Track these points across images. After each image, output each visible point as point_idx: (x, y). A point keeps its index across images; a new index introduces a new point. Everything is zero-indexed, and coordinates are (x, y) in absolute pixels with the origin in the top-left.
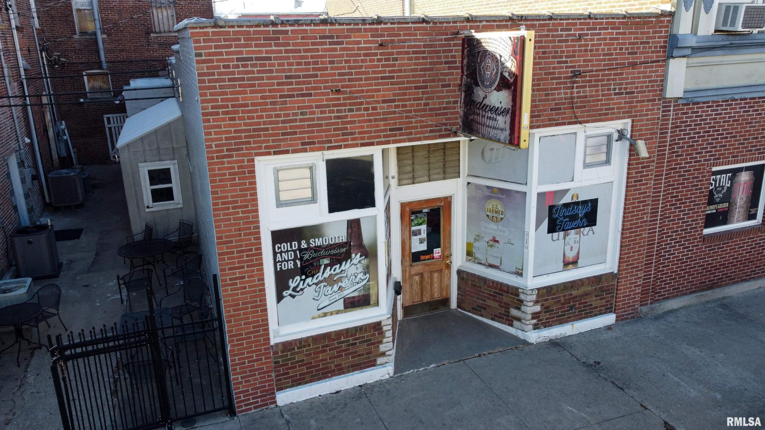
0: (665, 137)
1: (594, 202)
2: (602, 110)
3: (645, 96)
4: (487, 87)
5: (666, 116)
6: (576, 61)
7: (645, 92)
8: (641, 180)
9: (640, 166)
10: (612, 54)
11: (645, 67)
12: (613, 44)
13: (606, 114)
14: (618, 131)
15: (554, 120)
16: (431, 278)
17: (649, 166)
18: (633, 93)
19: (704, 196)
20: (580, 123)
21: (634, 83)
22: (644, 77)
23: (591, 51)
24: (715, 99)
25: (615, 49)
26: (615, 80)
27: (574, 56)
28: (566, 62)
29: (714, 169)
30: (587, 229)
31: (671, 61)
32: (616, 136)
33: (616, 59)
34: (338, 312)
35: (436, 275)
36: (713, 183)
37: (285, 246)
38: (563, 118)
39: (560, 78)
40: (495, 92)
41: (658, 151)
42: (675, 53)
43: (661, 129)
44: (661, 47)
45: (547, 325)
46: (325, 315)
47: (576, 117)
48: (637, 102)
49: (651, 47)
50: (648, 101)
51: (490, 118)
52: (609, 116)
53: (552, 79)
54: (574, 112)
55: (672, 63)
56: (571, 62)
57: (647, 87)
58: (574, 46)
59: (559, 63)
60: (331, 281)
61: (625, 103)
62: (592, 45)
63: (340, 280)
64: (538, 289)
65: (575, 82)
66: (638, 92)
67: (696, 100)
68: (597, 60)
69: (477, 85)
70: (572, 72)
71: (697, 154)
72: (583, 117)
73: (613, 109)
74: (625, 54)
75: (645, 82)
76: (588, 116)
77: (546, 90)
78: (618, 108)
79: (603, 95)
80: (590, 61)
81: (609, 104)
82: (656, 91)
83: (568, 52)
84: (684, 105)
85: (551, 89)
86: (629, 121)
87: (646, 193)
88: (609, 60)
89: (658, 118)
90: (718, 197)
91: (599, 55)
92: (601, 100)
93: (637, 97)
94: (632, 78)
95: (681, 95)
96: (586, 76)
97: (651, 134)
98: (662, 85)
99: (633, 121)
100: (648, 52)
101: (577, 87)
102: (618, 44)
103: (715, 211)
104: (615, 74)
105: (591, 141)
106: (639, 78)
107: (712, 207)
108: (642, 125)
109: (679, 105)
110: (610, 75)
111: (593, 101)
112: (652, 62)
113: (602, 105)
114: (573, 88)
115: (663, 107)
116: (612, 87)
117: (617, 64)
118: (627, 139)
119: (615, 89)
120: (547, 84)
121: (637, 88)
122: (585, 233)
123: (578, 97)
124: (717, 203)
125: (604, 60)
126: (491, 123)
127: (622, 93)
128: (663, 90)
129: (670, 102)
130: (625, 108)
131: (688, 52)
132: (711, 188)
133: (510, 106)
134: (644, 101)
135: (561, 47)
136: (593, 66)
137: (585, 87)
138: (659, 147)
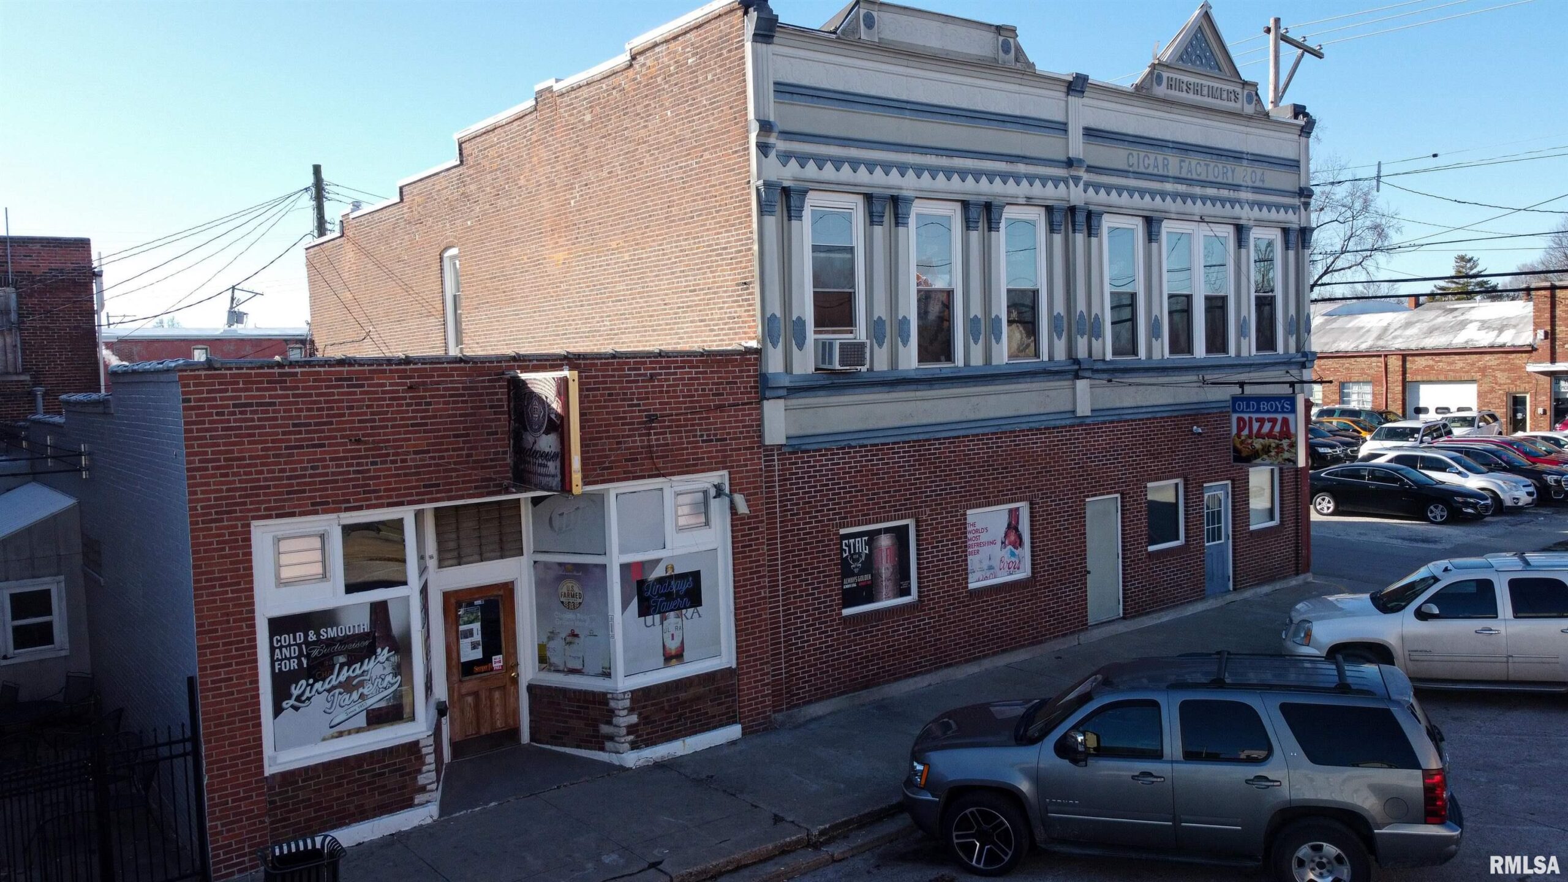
0: (773, 492)
1: (696, 576)
2: (688, 460)
3: (741, 444)
4: (536, 431)
5: (770, 466)
6: (651, 404)
7: (739, 438)
8: (751, 545)
9: (747, 527)
10: (693, 396)
11: (735, 411)
12: (693, 385)
13: (695, 465)
14: (715, 486)
15: (631, 472)
16: (491, 699)
17: (757, 528)
18: (725, 439)
19: (835, 565)
20: (664, 475)
21: (725, 428)
22: (736, 422)
23: (667, 392)
24: (828, 446)
25: (696, 390)
26: (701, 425)
27: (648, 398)
28: (639, 405)
29: (843, 531)
30: (691, 610)
31: (765, 403)
32: (713, 492)
33: (700, 402)
34: (359, 730)
35: (497, 695)
36: (847, 548)
37: (286, 639)
38: (641, 471)
39: (633, 424)
40: (544, 436)
41: (767, 509)
42: (768, 394)
43: (766, 482)
44: (751, 387)
45: (650, 743)
46: (341, 734)
47: (657, 469)
48: (731, 450)
49: (739, 388)
50: (745, 449)
51: (541, 465)
52: (699, 467)
53: (623, 424)
54: (654, 464)
55: (767, 405)
56: (644, 405)
57: (741, 433)
58: (647, 387)
59: (629, 406)
60: (348, 686)
61: (717, 451)
62: (668, 386)
63: (361, 684)
64: (632, 692)
65: (651, 428)
66: (731, 439)
67: (803, 447)
68: (675, 403)
69: (526, 430)
70: (646, 416)
71: (817, 512)
72: (667, 468)
73: (703, 458)
74: (708, 395)
75: (738, 427)
76: (672, 468)
77: (618, 437)
78: (708, 458)
79: (688, 443)
80: (667, 403)
81: (697, 453)
82: (753, 437)
83: (639, 393)
84: (790, 453)
85: (623, 437)
86: (725, 473)
87: (759, 561)
88: (691, 402)
89: (761, 470)
90: (856, 567)
91: (678, 397)
92: (687, 448)
93: (731, 445)
94: (721, 423)
95: (784, 442)
96: (664, 421)
97: (755, 488)
98: (760, 430)
99: (730, 473)
100: (737, 394)
101: (655, 434)
102: (699, 384)
103: (855, 585)
104: (700, 419)
105: (682, 499)
106: (730, 422)
107: (851, 580)
108: (741, 478)
109: (784, 454)
110: (694, 419)
111: (677, 450)
112: (743, 404)
113: (688, 454)
114: (649, 434)
115: (765, 456)
116: (699, 433)
117: (701, 407)
118: (726, 495)
119: (702, 436)
120: (619, 431)
121: (729, 434)
122: (689, 617)
123: (658, 446)
124: (858, 575)
125: (685, 403)
126: (542, 470)
127: (711, 441)
128: (761, 436)
129: (772, 450)
130: (717, 457)
131: (784, 392)
132: (845, 555)
133: (558, 450)
134: (740, 449)
135: (631, 388)
136: (671, 409)
137: (665, 433)
138: (767, 503)
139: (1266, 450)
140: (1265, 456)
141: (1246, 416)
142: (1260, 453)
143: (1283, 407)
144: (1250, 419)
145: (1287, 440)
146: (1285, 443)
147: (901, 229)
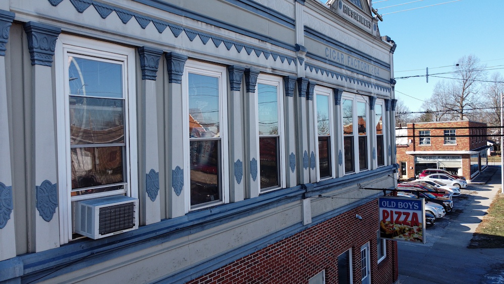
139: (402, 231)
140: (401, 235)
141: (389, 210)
142: (398, 233)
143: (413, 206)
144: (392, 212)
145: (416, 227)
146: (415, 228)
147: (174, 85)
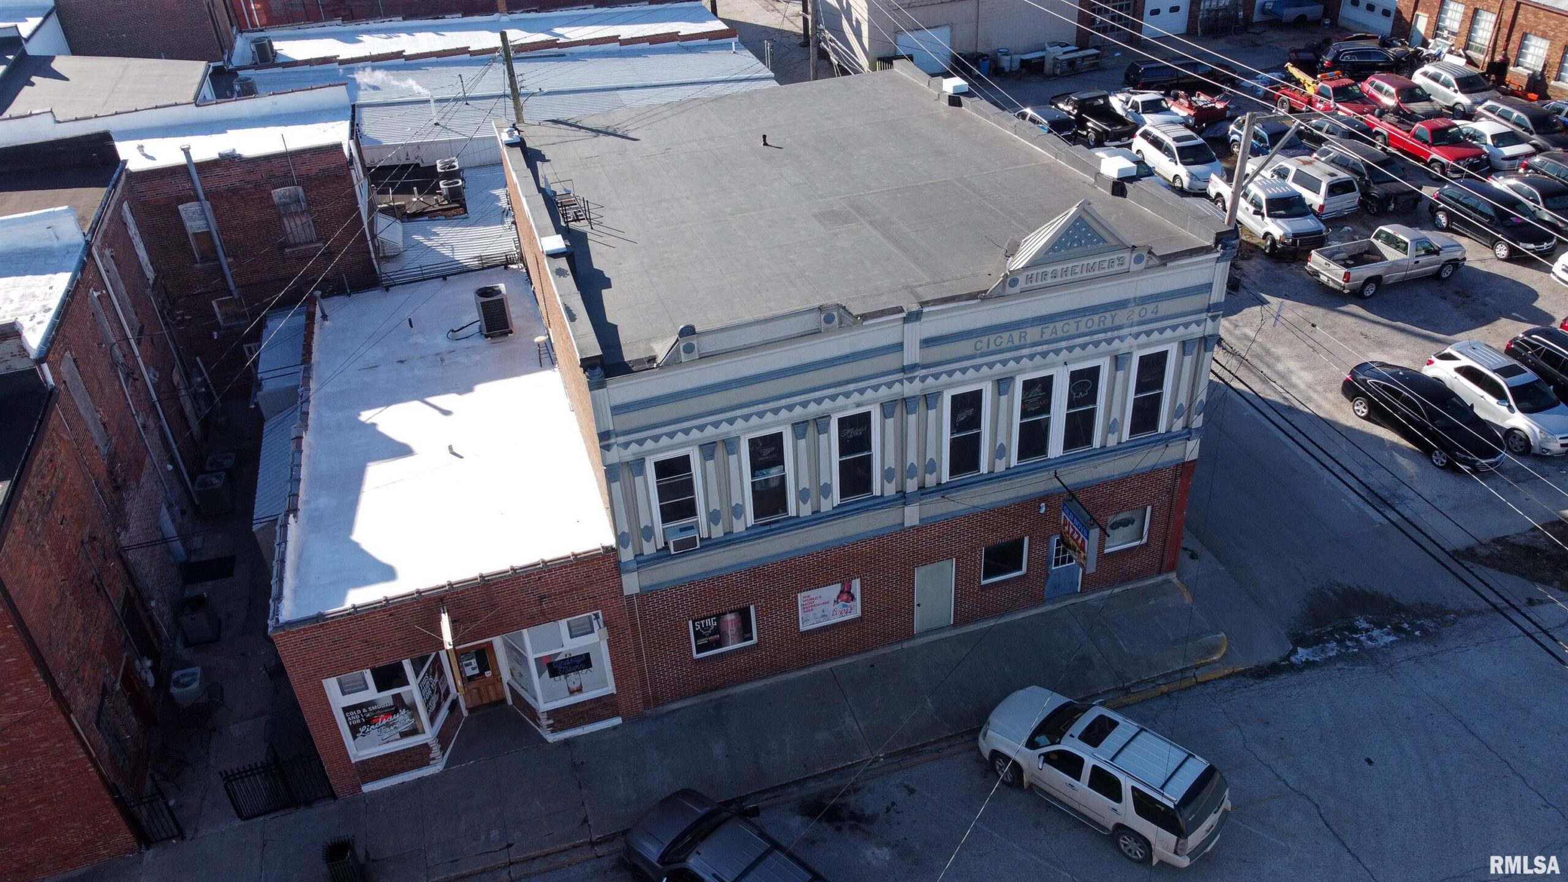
0: (634, 614)
1: (587, 655)
2: (570, 611)
5: (630, 604)
7: (606, 594)
10: (570, 581)
11: (601, 582)
12: (569, 576)
13: (576, 612)
14: (594, 614)
16: (487, 689)
18: (595, 597)
19: (687, 638)
21: (594, 591)
22: (602, 587)
23: (551, 583)
25: (571, 578)
26: (577, 593)
27: (538, 589)
28: (532, 593)
32: (594, 618)
33: (575, 583)
34: (396, 740)
35: (490, 687)
36: (699, 625)
37: (352, 713)
41: (630, 623)
42: (624, 571)
44: (611, 569)
45: (562, 729)
46: (388, 742)
47: (549, 619)
48: (601, 600)
49: (603, 570)
50: (612, 598)
53: (523, 604)
55: (624, 576)
56: (536, 592)
57: (607, 591)
58: (537, 584)
59: (526, 594)
60: (388, 725)
61: (590, 603)
62: (551, 580)
63: (394, 724)
64: (547, 712)
65: (542, 601)
66: (599, 596)
67: (653, 591)
68: (558, 587)
70: (538, 597)
71: (670, 616)
72: (555, 618)
73: (580, 608)
74: (581, 578)
75: (604, 589)
76: (559, 617)
78: (584, 608)
79: (569, 603)
81: (576, 607)
82: (616, 593)
83: (532, 587)
84: (645, 594)
86: (599, 611)
88: (569, 584)
89: (624, 606)
90: (707, 634)
91: (560, 583)
92: (569, 606)
94: (591, 589)
95: (639, 591)
96: (551, 597)
97: (620, 615)
98: (620, 590)
99: (603, 610)
100: (602, 573)
101: (546, 603)
102: (573, 575)
103: (706, 642)
105: (573, 623)
106: (598, 588)
107: (703, 640)
108: (610, 612)
109: (641, 596)
110: (572, 591)
111: (561, 608)
114: (542, 604)
115: (626, 600)
118: (601, 619)
121: (598, 593)
122: (584, 673)
124: (708, 637)
125: (564, 585)
127: (586, 599)
129: (631, 596)
131: (635, 568)
132: (697, 629)
136: (555, 590)
137: (552, 602)
138: (630, 620)
147: (731, 456)
